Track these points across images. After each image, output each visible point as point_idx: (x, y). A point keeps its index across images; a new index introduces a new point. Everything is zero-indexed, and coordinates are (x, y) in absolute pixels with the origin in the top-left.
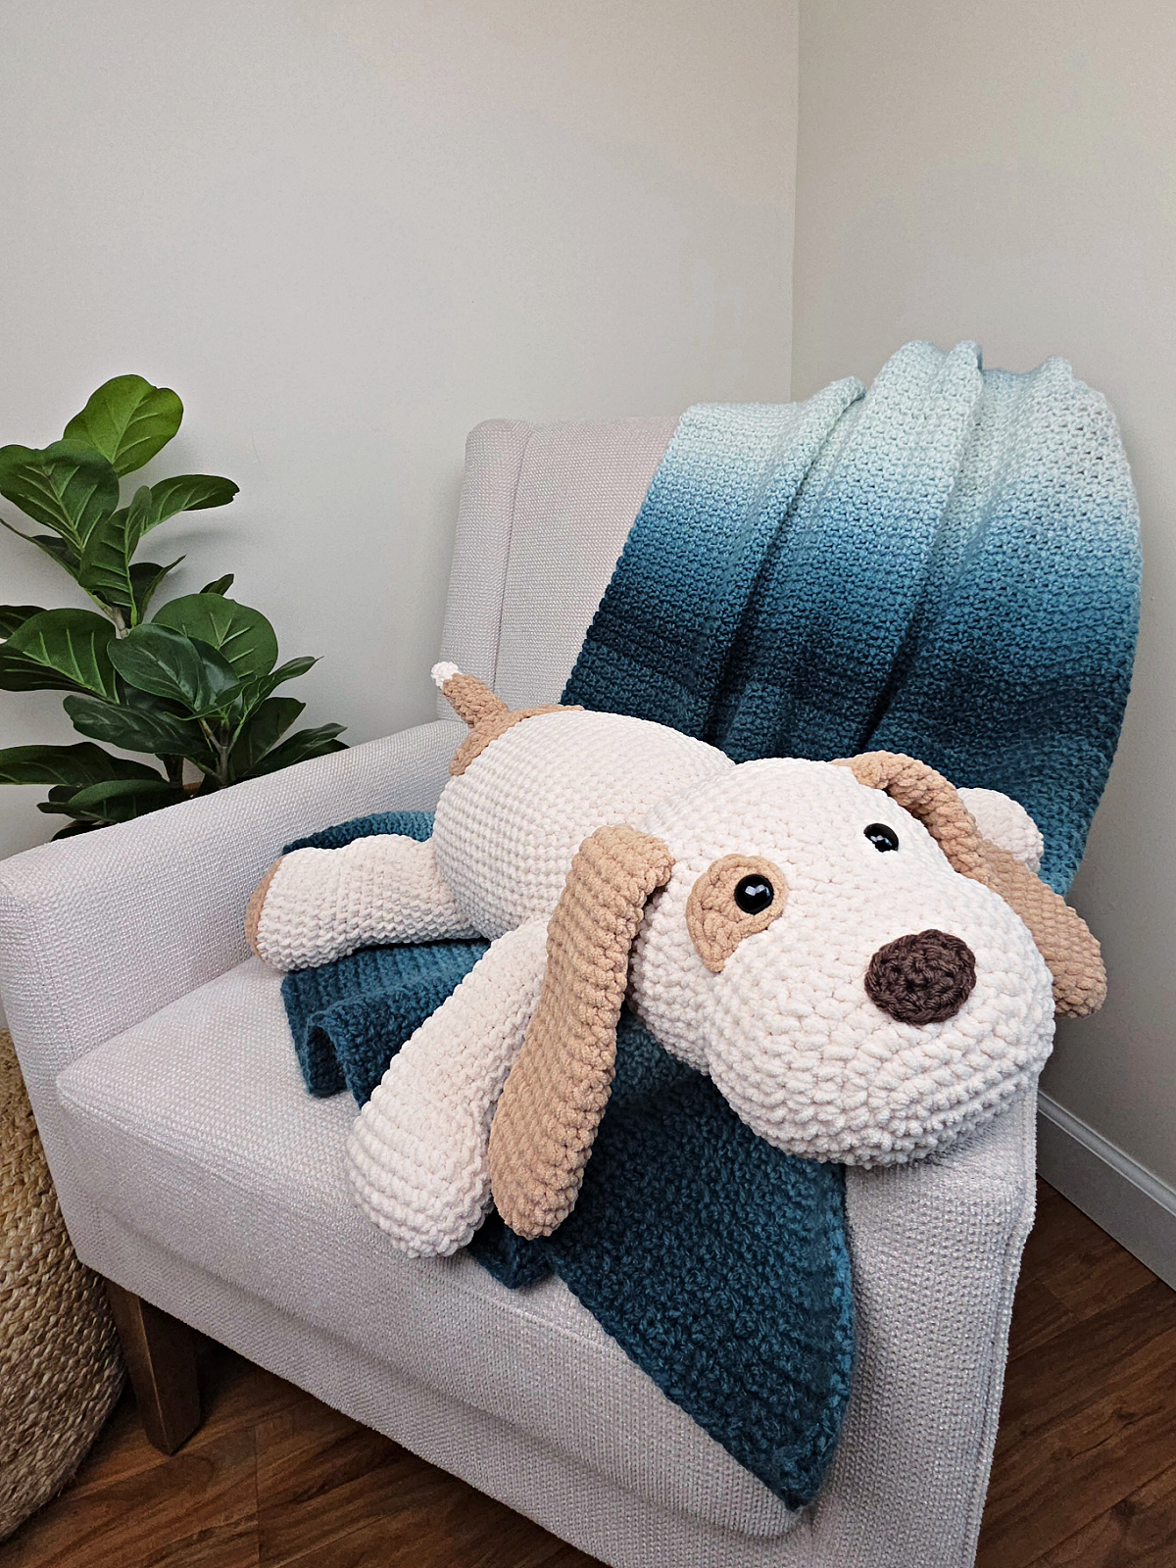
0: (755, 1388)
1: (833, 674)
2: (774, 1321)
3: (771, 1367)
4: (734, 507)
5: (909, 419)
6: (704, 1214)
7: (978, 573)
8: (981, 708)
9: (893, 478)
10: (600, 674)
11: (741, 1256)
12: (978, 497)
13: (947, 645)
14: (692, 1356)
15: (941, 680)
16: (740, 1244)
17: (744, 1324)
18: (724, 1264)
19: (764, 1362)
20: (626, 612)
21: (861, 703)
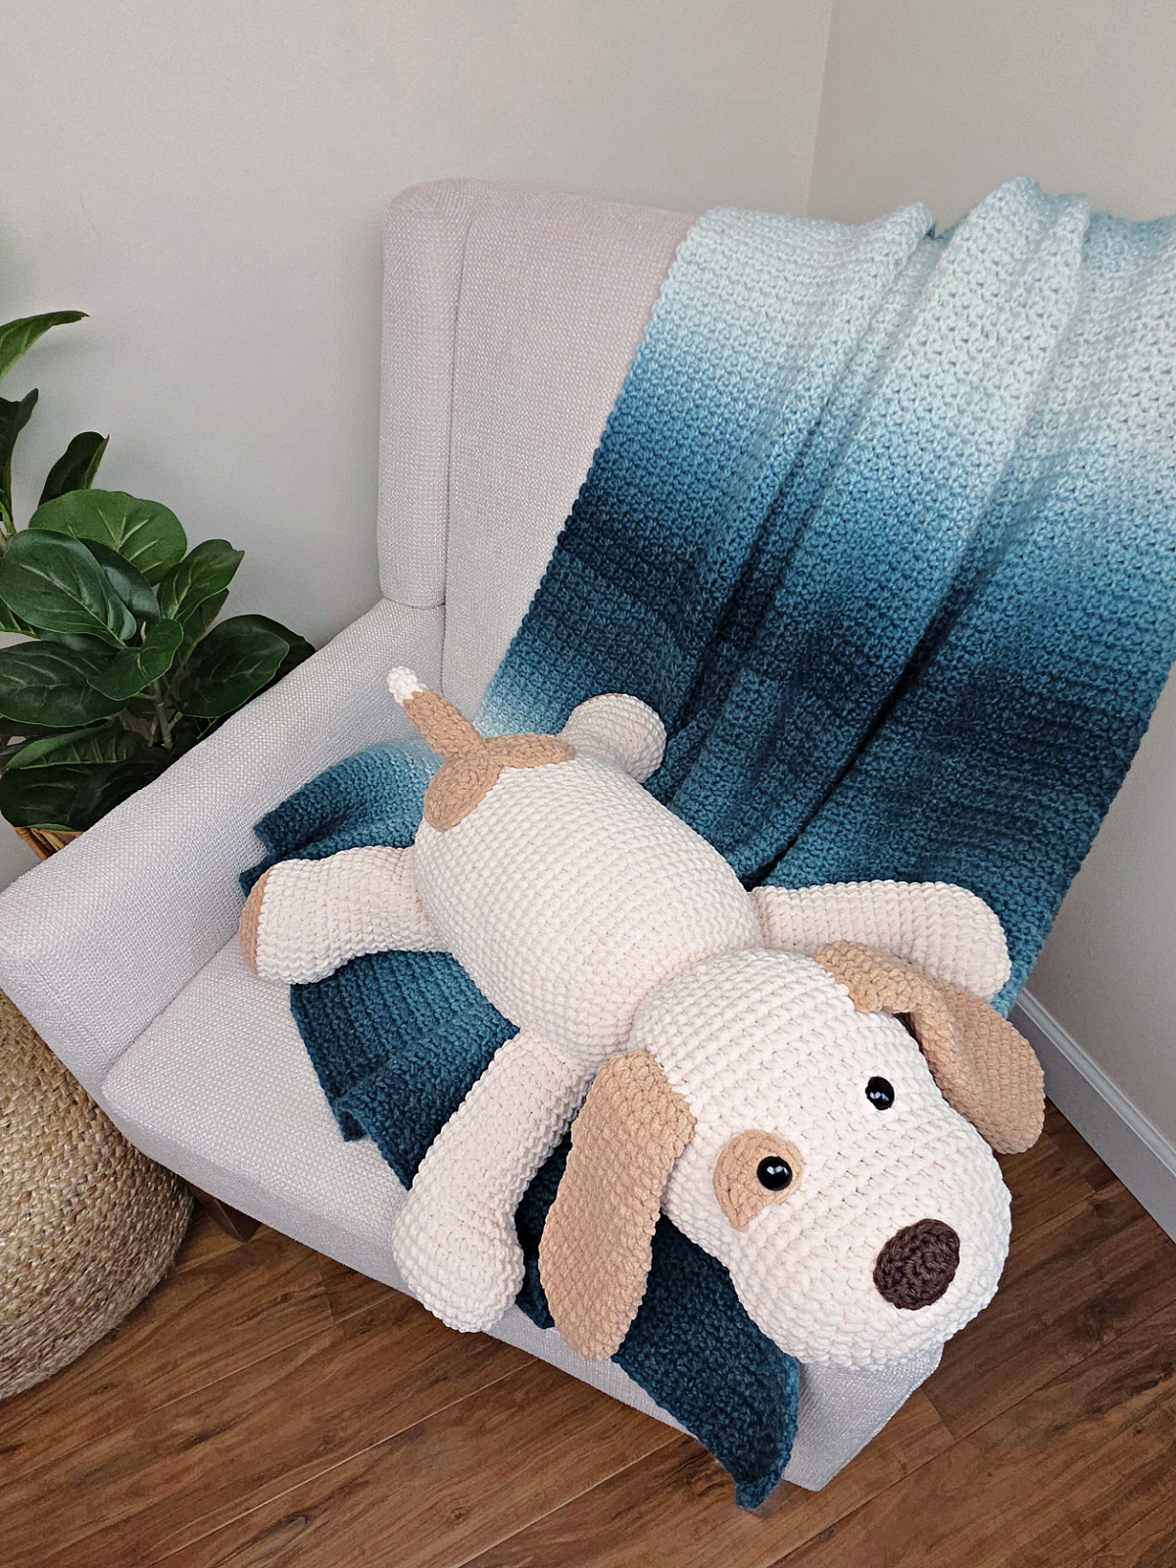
0: (722, 1405)
1: (838, 662)
2: (738, 1356)
3: (734, 1391)
4: (741, 406)
5: (976, 334)
6: (687, 1270)
7: (1019, 570)
8: (990, 716)
9: (943, 424)
10: (574, 590)
11: (715, 1303)
12: (1041, 441)
13: (967, 656)
14: (676, 1381)
15: (952, 696)
16: (715, 1292)
17: (716, 1360)
18: (702, 1311)
19: (729, 1387)
20: (605, 523)
21: (865, 709)
